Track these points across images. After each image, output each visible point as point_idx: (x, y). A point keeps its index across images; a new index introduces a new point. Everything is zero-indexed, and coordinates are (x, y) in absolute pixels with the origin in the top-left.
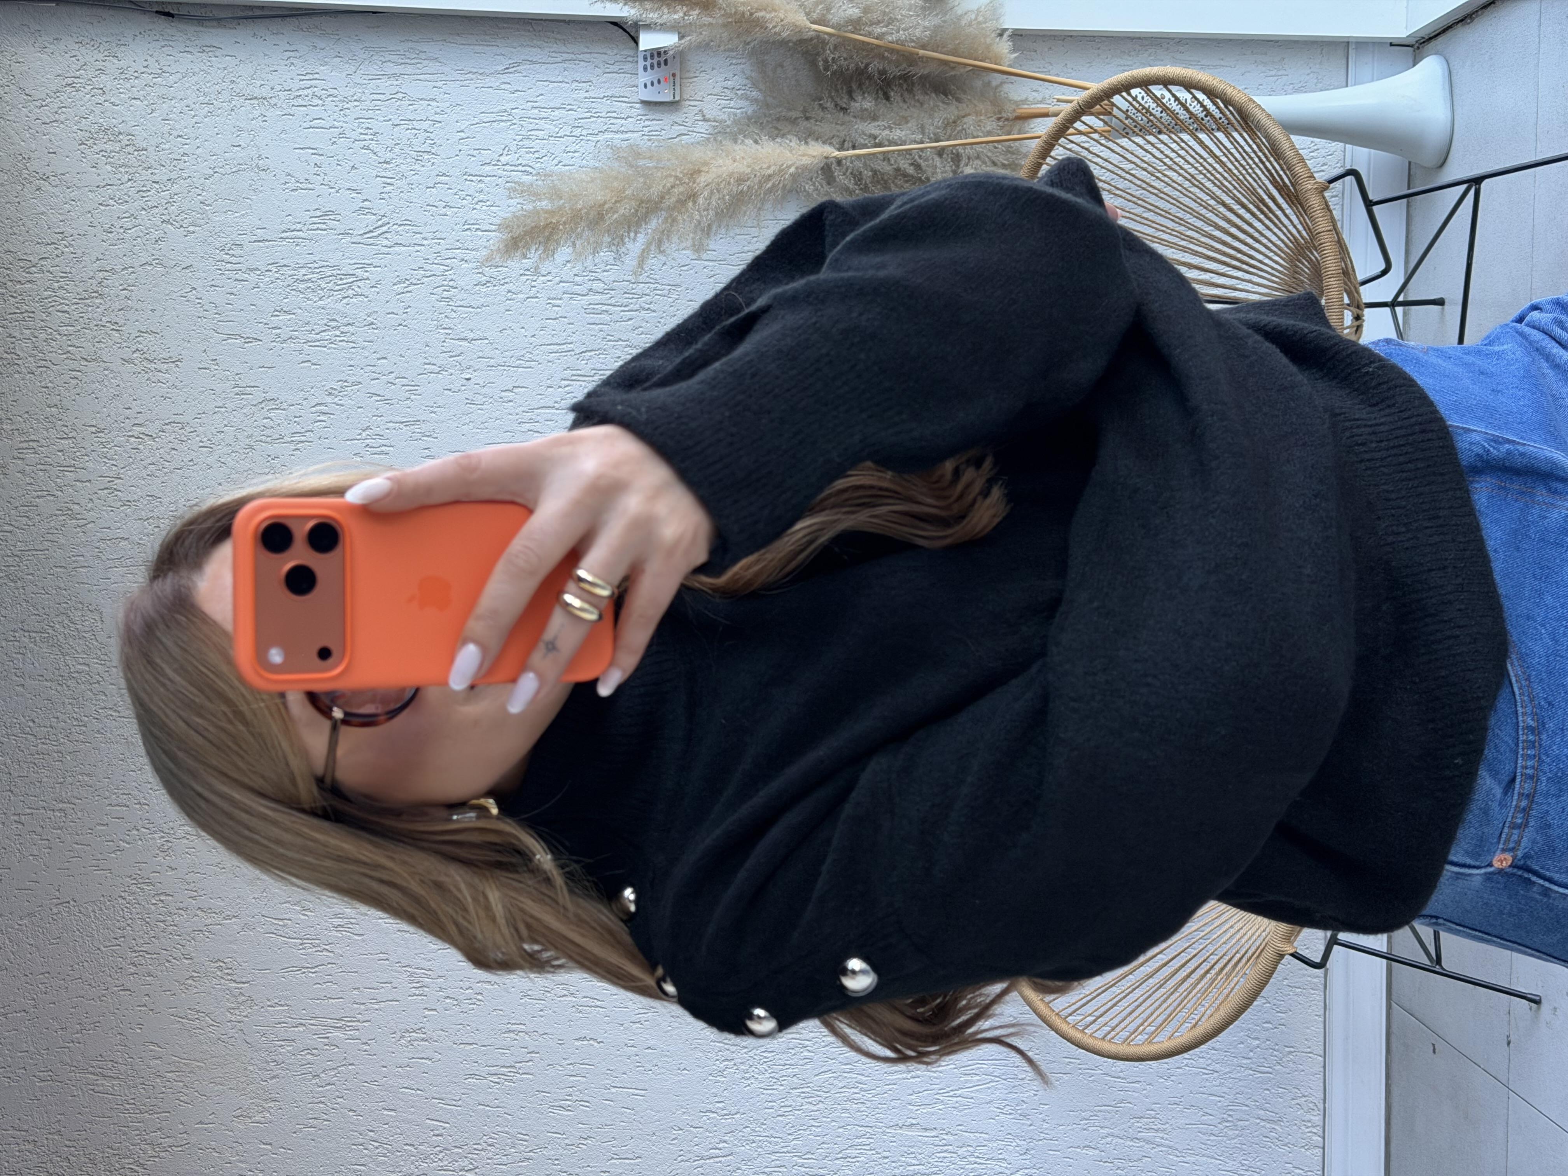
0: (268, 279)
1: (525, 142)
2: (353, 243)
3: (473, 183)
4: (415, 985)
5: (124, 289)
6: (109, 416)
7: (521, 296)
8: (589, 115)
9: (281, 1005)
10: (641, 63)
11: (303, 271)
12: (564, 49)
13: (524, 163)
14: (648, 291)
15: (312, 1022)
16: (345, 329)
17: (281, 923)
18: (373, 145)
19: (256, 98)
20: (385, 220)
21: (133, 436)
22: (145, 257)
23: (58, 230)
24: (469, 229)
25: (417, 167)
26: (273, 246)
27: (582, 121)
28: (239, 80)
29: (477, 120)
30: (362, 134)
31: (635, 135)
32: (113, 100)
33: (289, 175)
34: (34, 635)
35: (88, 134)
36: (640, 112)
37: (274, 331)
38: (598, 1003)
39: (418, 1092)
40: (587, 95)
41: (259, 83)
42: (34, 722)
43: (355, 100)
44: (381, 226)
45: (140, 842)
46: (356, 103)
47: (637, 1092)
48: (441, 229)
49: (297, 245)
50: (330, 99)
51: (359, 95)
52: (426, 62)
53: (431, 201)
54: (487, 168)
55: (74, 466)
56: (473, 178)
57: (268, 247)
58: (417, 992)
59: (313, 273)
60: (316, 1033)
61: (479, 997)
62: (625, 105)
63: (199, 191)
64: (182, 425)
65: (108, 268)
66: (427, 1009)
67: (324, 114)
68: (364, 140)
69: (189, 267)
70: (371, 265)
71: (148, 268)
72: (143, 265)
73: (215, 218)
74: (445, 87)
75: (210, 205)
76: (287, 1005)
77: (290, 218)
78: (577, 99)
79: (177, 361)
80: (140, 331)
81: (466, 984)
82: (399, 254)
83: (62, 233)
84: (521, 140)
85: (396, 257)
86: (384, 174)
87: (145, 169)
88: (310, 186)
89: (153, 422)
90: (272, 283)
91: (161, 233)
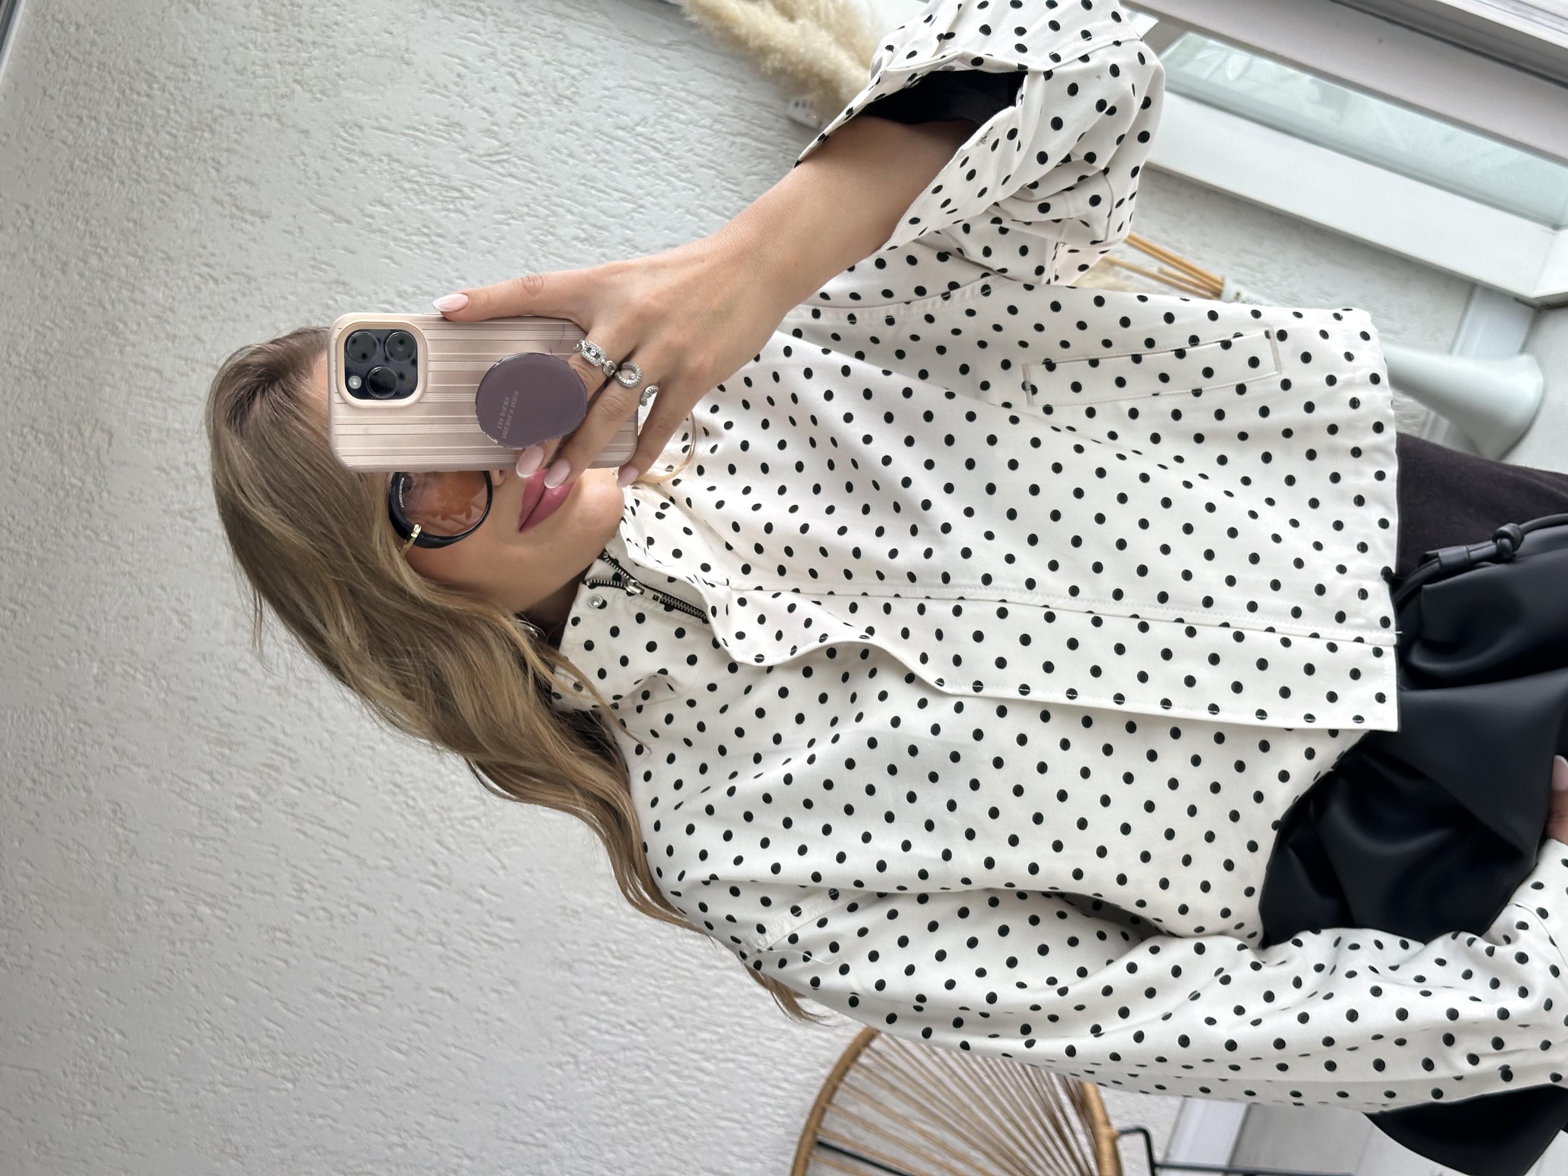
0: (376, 168)
1: (665, 120)
2: (470, 160)
3: (602, 143)
5: (236, 133)
6: (183, 248)
8: (734, 114)
11: (413, 172)
13: (657, 139)
15: (184, 889)
16: (435, 239)
17: (186, 786)
18: (519, 75)
20: (507, 149)
21: (200, 275)
22: (265, 108)
23: (191, 56)
24: (584, 184)
25: (554, 109)
26: (392, 139)
27: (726, 118)
29: (624, 83)
30: (511, 60)
31: (772, 148)
33: (429, 75)
36: (785, 127)
37: (366, 219)
38: (465, 961)
39: (266, 991)
40: (738, 94)
42: (13, 517)
43: (516, 27)
44: (501, 154)
45: (77, 666)
46: (515, 30)
47: (475, 1058)
48: (558, 174)
49: (417, 145)
50: (492, 18)
51: (521, 23)
53: (557, 145)
54: (621, 133)
55: (133, 287)
56: (606, 138)
57: (387, 138)
58: (295, 894)
59: (422, 176)
60: (185, 902)
61: (353, 918)
62: (771, 116)
63: (339, 63)
64: (249, 279)
65: (228, 107)
66: (300, 913)
67: (482, 30)
68: (512, 67)
69: (305, 132)
70: (480, 187)
71: (266, 120)
72: (261, 116)
73: (346, 94)
74: (605, 43)
75: (344, 79)
76: (166, 866)
77: (417, 118)
78: (727, 96)
79: (264, 217)
80: (238, 177)
81: (344, 902)
82: (511, 185)
83: (195, 60)
84: (661, 117)
85: (507, 188)
86: (520, 105)
87: (294, 25)
88: (447, 93)
89: (222, 267)
90: (380, 173)
91: (289, 91)
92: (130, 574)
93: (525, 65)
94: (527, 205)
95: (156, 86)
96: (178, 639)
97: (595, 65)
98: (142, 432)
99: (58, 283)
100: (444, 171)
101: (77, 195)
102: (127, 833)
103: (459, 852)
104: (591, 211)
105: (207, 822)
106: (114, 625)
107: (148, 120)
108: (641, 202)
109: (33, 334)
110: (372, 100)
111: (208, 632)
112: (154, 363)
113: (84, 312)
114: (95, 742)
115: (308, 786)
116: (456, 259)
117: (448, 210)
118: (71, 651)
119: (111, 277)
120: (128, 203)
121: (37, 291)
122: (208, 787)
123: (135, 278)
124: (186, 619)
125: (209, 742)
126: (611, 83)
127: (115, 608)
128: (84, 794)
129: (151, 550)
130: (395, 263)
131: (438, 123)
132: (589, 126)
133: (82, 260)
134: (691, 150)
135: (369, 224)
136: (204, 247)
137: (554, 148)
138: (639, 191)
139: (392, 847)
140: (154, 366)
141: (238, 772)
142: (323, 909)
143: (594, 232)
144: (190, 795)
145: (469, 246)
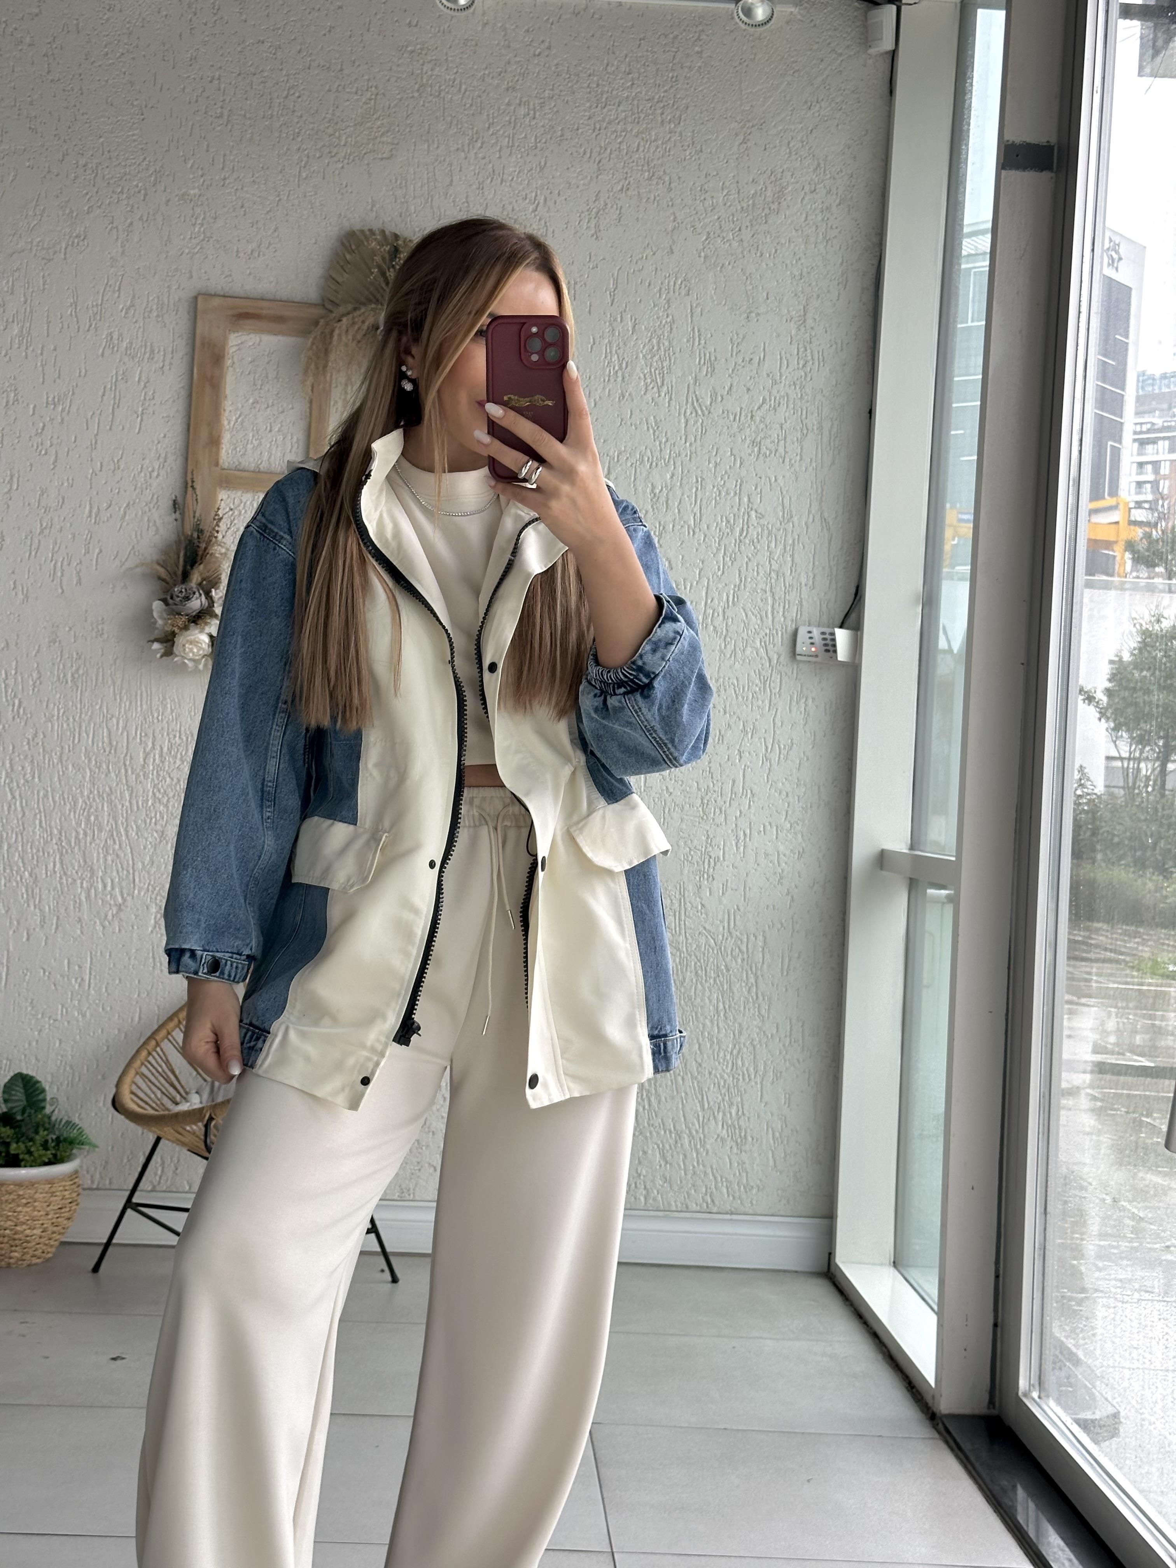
0: (660, 314)
1: (766, 532)
2: (689, 385)
3: (733, 487)
4: (56, 400)
5: (655, 197)
6: (553, 178)
8: (787, 585)
10: (825, 630)
11: (667, 344)
12: (841, 567)
13: (750, 530)
15: (28, 309)
16: (620, 374)
17: (117, 288)
18: (766, 407)
19: (805, 315)
20: (706, 413)
22: (681, 215)
23: (704, 147)
24: (697, 481)
25: (748, 442)
26: (687, 320)
27: (783, 580)
28: (819, 301)
29: (785, 493)
30: (775, 397)
31: (771, 623)
32: (806, 199)
33: (744, 338)
34: (373, 101)
35: (779, 177)
36: (789, 628)
37: (619, 316)
40: (803, 584)
41: (817, 317)
42: (299, 97)
43: (801, 396)
44: (701, 409)
45: (191, 176)
46: (799, 395)
48: (698, 458)
49: (688, 341)
50: (803, 374)
51: (805, 399)
52: (831, 454)
53: (721, 452)
54: (746, 500)
55: (512, 146)
56: (738, 488)
58: (50, 399)
59: (665, 351)
60: (17, 312)
61: (43, 452)
62: (795, 614)
63: (732, 263)
65: (672, 185)
66: (35, 407)
67: (790, 369)
68: (770, 400)
69: (672, 252)
70: (671, 399)
71: (672, 218)
72: (674, 213)
73: (711, 274)
74: (811, 469)
75: (721, 271)
76: (44, 289)
77: (709, 335)
78: (799, 574)
79: (596, 236)
80: (621, 207)
81: (55, 441)
82: (679, 422)
83: (701, 151)
84: (768, 529)
85: (676, 420)
86: (743, 414)
87: (751, 221)
88: (734, 354)
89: (548, 212)
90: (658, 318)
91: (699, 230)
92: (280, 200)
93: (775, 409)
94: (667, 441)
95: (673, 126)
96: (237, 251)
97: (791, 465)
98: (399, 182)
99: (498, 86)
100: (674, 367)
101: (570, 85)
102: (63, 250)
103: (125, 524)
104: (679, 493)
105: (91, 312)
106: (234, 198)
107: (644, 126)
108: (697, 531)
109: (452, 77)
110: (712, 298)
111: (250, 274)
112: (456, 178)
113: (480, 113)
114: (132, 207)
115: (145, 387)
116: (609, 395)
117: (645, 379)
118: (202, 169)
119: (514, 128)
120: (576, 127)
121: (487, 72)
122: (121, 307)
123: (518, 146)
124: (256, 254)
125: (158, 298)
126: (780, 480)
127: (248, 196)
128: (86, 208)
129: (305, 212)
130: (592, 348)
131: (710, 353)
132: (744, 473)
133: (521, 101)
134: (750, 560)
135: (615, 320)
136: (559, 195)
137: (717, 449)
139: (113, 468)
140: (454, 179)
141: (140, 327)
142: (44, 426)
143: (663, 499)
144: (110, 294)
145: (622, 403)
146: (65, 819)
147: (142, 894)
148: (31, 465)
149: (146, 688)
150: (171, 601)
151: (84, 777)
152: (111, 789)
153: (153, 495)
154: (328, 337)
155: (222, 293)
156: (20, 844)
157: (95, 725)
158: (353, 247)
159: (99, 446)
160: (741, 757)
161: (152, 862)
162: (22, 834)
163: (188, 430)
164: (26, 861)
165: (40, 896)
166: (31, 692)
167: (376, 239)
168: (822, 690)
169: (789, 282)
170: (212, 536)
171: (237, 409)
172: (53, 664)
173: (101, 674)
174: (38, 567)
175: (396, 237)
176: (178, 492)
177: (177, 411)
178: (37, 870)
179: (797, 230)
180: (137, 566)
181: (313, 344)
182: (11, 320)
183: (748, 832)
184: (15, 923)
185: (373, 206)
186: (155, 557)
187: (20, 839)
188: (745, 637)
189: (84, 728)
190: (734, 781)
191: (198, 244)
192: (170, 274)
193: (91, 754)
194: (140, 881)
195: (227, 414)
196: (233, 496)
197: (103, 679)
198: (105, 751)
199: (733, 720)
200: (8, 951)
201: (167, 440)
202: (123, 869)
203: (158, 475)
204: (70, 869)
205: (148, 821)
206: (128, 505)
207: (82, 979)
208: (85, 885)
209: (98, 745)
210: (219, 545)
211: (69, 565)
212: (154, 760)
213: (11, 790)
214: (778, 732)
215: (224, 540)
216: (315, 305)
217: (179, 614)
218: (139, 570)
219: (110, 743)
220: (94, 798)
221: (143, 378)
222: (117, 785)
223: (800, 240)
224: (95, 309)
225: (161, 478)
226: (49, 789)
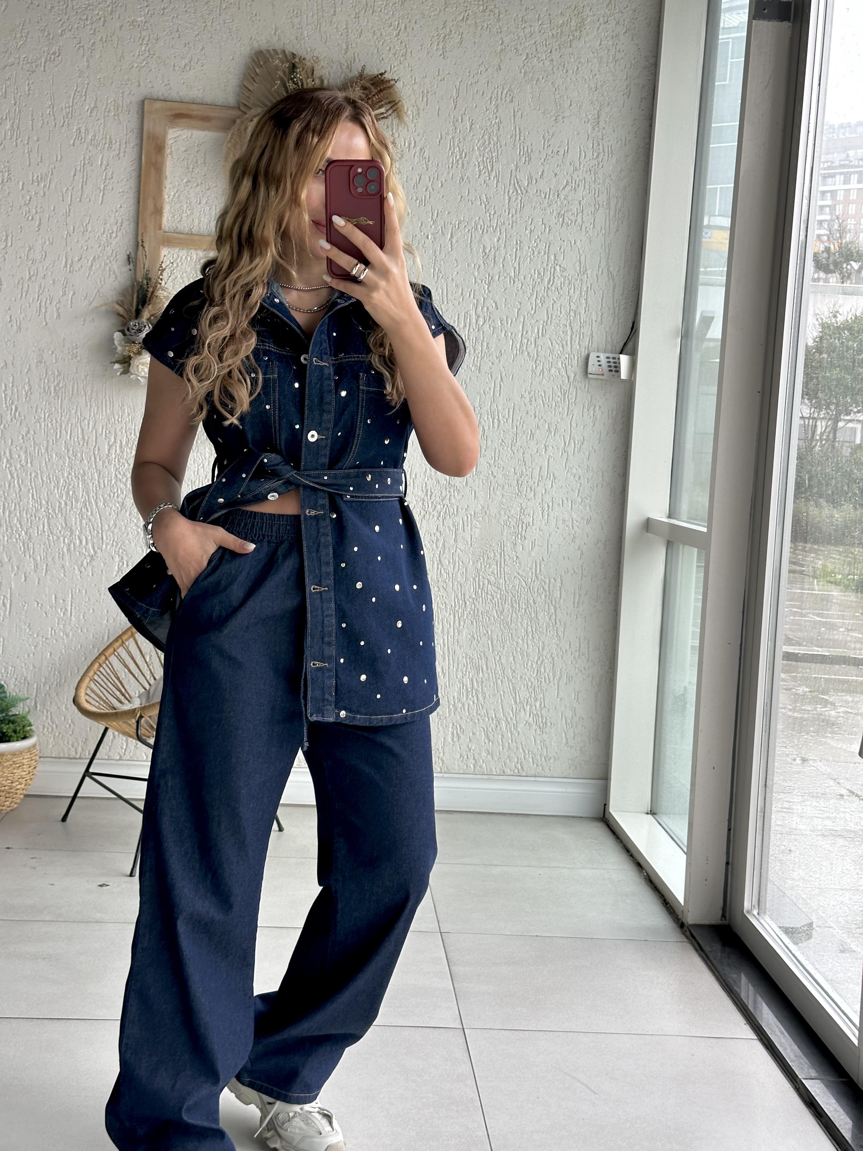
0: (491, 116)
1: (567, 281)
2: (511, 171)
3: (544, 248)
4: (39, 179)
5: (488, 26)
6: (412, 10)
7: (476, 274)
8: (582, 321)
9: (29, 90)
10: (611, 356)
11: (495, 139)
12: (622, 308)
13: (555, 280)
14: (477, 352)
15: (17, 109)
16: (460, 162)
17: (83, 94)
18: (568, 188)
19: (598, 118)
20: (524, 192)
21: (399, 24)
22: (507, 40)
24: (517, 244)
25: (555, 213)
26: (511, 121)
27: (579, 317)
28: (609, 107)
29: (581, 252)
30: (576, 180)
31: (569, 349)
32: (601, 28)
33: (553, 134)
35: (581, 10)
36: (583, 354)
37: (460, 118)
40: (594, 321)
41: (607, 119)
43: (595, 178)
44: (521, 189)
45: (139, 7)
46: (593, 179)
48: (518, 226)
49: (511, 137)
50: (596, 163)
51: (598, 181)
52: (616, 223)
53: (535, 221)
54: (553, 257)
56: (547, 248)
57: (510, 118)
58: (35, 178)
59: (494, 145)
61: (30, 218)
62: (587, 343)
63: (545, 78)
64: (404, 55)
65: (500, 16)
66: (23, 184)
67: (587, 159)
68: (572, 183)
69: (500, 68)
70: (498, 181)
71: (500, 42)
72: (502, 39)
73: (529, 86)
74: (601, 235)
75: (536, 84)
76: (29, 94)
77: (527, 133)
78: (591, 313)
79: (443, 55)
80: (462, 33)
81: (39, 211)
82: (504, 199)
84: (568, 279)
85: (502, 197)
86: (552, 193)
87: (559, 45)
88: (546, 147)
89: (407, 37)
90: (489, 119)
91: (520, 52)
92: (206, 26)
93: (575, 189)
94: (495, 213)
96: (174, 66)
97: (587, 232)
98: (295, 13)
100: (500, 157)
102: (43, 64)
103: (92, 272)
104: (503, 252)
105: (64, 112)
106: (171, 24)
108: (516, 280)
110: (530, 104)
111: (184, 83)
114: (95, 30)
115: (106, 169)
117: (479, 166)
122: (86, 107)
124: (188, 68)
125: (115, 101)
126: (579, 243)
127: (182, 22)
128: (59, 32)
129: (225, 36)
130: (440, 142)
131: (527, 147)
132: (551, 238)
134: (555, 302)
135: (457, 120)
136: (416, 23)
137: (532, 220)
138: (523, 277)
139: (82, 230)
140: (337, 9)
141: (101, 124)
142: (31, 198)
143: (491, 257)
144: (78, 97)
145: (462, 184)
146: (51, 493)
147: (109, 548)
148: (21, 228)
149: (109, 398)
150: (127, 333)
151: (64, 463)
152: (84, 472)
153: (113, 251)
154: (243, 132)
155: (162, 98)
156: (18, 511)
157: (72, 425)
158: (261, 63)
159: (72, 214)
160: (546, 450)
161: (115, 525)
162: (19, 504)
163: (139, 203)
164: (23, 524)
165: (33, 549)
166: (24, 400)
167: (278, 58)
168: (606, 400)
169: (587, 92)
170: (157, 282)
171: (174, 187)
172: (40, 379)
173: (76, 387)
174: (28, 305)
175: (294, 55)
176: (130, 250)
177: (130, 187)
178: (31, 530)
179: (593, 53)
180: (101, 306)
181: (231, 138)
182: (4, 117)
183: (551, 504)
184: (16, 568)
185: (276, 31)
186: (115, 298)
187: (18, 507)
188: (551, 361)
189: (64, 427)
190: (541, 468)
191: (144, 60)
192: (123, 83)
193: (69, 446)
194: (107, 539)
195: (167, 190)
196: (172, 252)
197: (78, 391)
198: (79, 444)
199: (541, 423)
200: (11, 589)
201: (122, 209)
202: (94, 530)
203: (117, 236)
204: (55, 529)
205: (112, 495)
206: (94, 258)
207: (66, 610)
208: (66, 541)
209: (74, 440)
210: (162, 290)
211: (51, 304)
212: (116, 451)
213: (10, 472)
214: (573, 431)
215: (166, 286)
216: (232, 108)
217: (134, 343)
218: (103, 308)
219: (83, 438)
220: (72, 478)
221: (104, 163)
222: (89, 468)
223: (596, 60)
224: (68, 110)
225: (118, 238)
226: (39, 472)
